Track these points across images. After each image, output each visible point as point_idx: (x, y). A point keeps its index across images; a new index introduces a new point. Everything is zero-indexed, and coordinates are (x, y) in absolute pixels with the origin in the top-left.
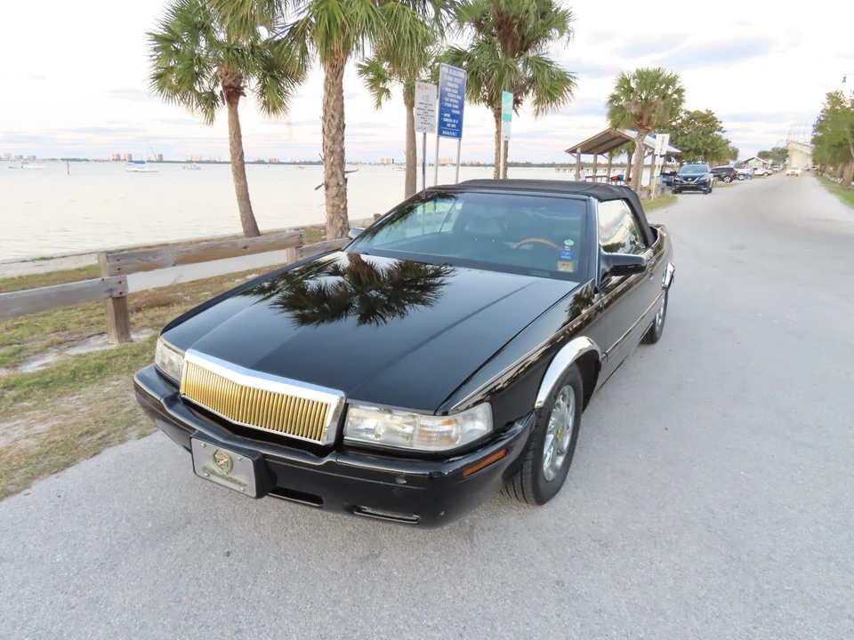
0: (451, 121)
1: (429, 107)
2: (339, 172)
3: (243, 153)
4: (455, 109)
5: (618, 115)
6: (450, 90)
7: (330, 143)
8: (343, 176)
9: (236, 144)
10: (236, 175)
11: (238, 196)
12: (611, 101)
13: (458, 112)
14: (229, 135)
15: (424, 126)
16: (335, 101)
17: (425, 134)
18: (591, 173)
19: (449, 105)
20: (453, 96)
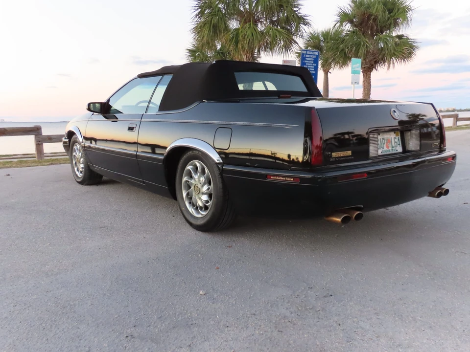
6: (308, 62)
13: (314, 72)
20: (310, 64)
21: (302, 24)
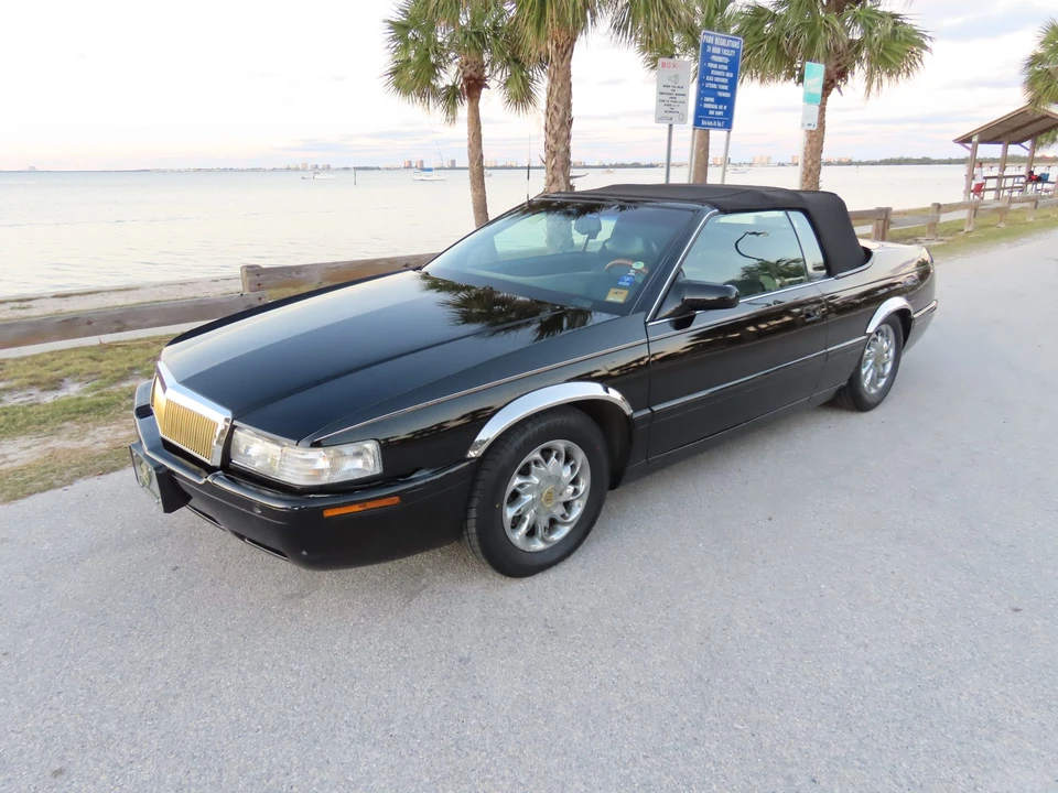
0: (716, 107)
1: (678, 91)
2: (561, 176)
3: (482, 156)
4: (724, 91)
5: (1040, 85)
6: (715, 66)
7: (552, 142)
8: (567, 182)
9: (475, 147)
10: (473, 182)
11: (474, 207)
12: (1031, 65)
13: (727, 95)
14: (467, 136)
15: (670, 115)
16: (559, 89)
17: (671, 126)
18: (995, 171)
19: (715, 86)
20: (719, 73)
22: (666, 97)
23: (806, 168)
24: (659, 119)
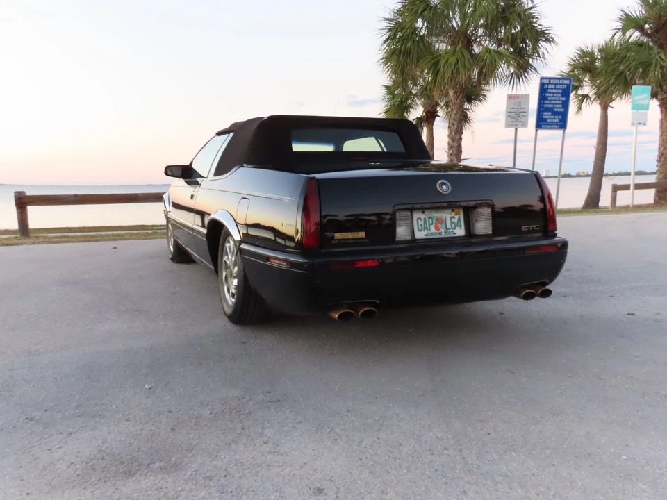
0: (553, 117)
1: (520, 110)
2: (455, 159)
4: (560, 108)
6: (551, 95)
7: (451, 142)
13: (562, 110)
15: (515, 123)
17: (516, 129)
19: (551, 106)
20: (554, 98)
21: (543, 41)
22: (513, 114)
23: (659, 152)
24: (508, 126)
